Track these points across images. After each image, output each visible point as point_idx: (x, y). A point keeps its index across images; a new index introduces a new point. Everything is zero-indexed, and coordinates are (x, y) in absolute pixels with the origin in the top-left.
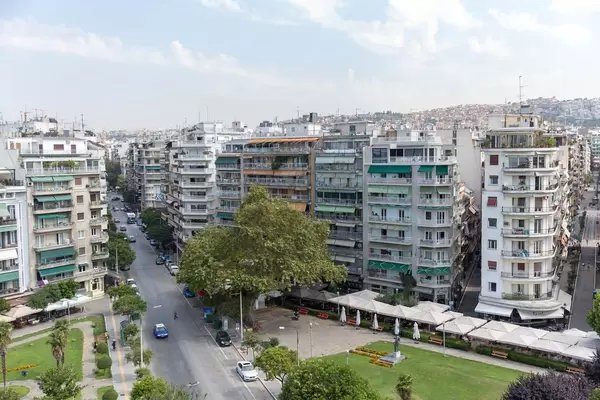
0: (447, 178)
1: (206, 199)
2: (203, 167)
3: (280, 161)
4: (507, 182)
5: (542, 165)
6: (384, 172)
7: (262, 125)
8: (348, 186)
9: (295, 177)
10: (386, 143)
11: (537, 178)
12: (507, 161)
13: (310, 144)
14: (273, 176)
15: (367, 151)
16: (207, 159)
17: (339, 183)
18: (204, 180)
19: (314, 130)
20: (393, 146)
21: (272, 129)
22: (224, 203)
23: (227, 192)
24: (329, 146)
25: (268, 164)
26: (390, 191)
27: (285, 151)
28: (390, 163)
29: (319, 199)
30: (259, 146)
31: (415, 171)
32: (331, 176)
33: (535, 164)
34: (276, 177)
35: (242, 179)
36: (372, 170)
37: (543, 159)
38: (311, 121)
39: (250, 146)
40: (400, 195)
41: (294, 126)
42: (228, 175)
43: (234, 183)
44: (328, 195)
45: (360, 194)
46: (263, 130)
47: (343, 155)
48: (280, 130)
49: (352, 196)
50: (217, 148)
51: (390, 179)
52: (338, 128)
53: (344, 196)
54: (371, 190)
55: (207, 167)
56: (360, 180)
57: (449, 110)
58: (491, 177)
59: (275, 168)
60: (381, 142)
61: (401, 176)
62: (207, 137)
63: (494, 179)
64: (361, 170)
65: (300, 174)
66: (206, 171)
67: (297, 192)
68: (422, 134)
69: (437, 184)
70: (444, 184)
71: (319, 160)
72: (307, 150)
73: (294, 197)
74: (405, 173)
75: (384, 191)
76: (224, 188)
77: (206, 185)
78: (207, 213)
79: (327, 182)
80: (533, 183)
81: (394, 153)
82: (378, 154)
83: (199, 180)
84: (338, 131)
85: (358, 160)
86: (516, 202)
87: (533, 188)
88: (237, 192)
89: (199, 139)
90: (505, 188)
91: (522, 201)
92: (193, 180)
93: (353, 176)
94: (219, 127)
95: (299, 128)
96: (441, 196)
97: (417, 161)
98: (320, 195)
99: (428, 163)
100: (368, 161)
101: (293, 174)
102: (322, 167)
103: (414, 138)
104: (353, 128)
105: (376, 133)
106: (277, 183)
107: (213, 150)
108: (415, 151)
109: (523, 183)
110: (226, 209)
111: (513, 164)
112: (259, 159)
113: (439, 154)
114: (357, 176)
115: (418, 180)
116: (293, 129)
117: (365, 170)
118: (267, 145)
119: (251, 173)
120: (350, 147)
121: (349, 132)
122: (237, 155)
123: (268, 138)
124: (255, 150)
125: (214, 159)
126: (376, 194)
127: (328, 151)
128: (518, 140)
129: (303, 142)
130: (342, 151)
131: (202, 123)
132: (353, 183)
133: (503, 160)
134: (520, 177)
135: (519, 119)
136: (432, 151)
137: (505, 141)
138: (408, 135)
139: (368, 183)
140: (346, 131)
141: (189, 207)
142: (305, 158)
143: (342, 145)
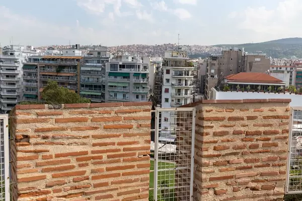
0: (146, 79)
1: (16, 87)
2: (14, 69)
3: (61, 68)
4: (174, 82)
5: (188, 75)
6: (116, 75)
7: (49, 49)
8: (98, 82)
9: (69, 77)
10: (116, 61)
11: (186, 80)
12: (174, 72)
13: (78, 60)
14: (56, 76)
15: (108, 65)
16: (17, 65)
17: (92, 80)
18: (14, 77)
19: (78, 53)
20: (121, 63)
21: (55, 51)
22: (27, 89)
23: (29, 84)
24: (87, 61)
25: (54, 69)
26: (119, 85)
27: (63, 63)
28: (119, 71)
29: (82, 88)
30: (49, 60)
31: (131, 76)
32: (89, 76)
33: (185, 74)
34: (58, 76)
35: (39, 77)
36: (110, 74)
37: (188, 72)
38: (76, 48)
39: (43, 59)
40: (124, 87)
41: (67, 50)
42: (30, 74)
43: (33, 78)
44: (87, 86)
45: (104, 86)
46: (50, 51)
47: (96, 66)
48: (59, 52)
49: (100, 87)
50: (22, 58)
51: (119, 79)
52: (92, 53)
53: (96, 86)
54: (109, 84)
55: (16, 69)
56: (104, 79)
57: (129, 46)
58: (166, 79)
59: (58, 71)
60: (114, 61)
61: (124, 77)
62: (16, 53)
63: (168, 80)
64: (105, 74)
65: (72, 75)
66: (16, 72)
67: (69, 84)
68: (133, 58)
69: (142, 82)
70: (145, 82)
71: (82, 69)
72: (76, 63)
73: (69, 87)
74: (126, 76)
75: (116, 85)
76: (28, 81)
77: (16, 79)
78: (16, 94)
79: (87, 79)
80: (184, 82)
81: (123, 66)
82: (113, 66)
83: (11, 76)
84: (92, 54)
85: (103, 69)
86: (177, 90)
87: (184, 85)
88: (36, 84)
89: (11, 54)
90: (172, 85)
91: (179, 91)
92: (7, 76)
93: (101, 77)
94: (22, 48)
95: (70, 52)
96: (143, 88)
97: (133, 71)
98: (83, 86)
99: (137, 72)
100: (108, 70)
101: (68, 75)
102: (85, 72)
103: (130, 60)
104: (99, 53)
105: (112, 56)
106: (60, 79)
107: (20, 60)
108: (131, 66)
109: (180, 82)
110: (29, 93)
111: (176, 74)
112: (49, 66)
113: (141, 67)
114: (103, 77)
115: (133, 80)
116: (67, 52)
117: (107, 74)
118: (53, 59)
119: (44, 73)
120: (99, 63)
121: (98, 54)
122: (36, 64)
123: (53, 56)
124: (46, 62)
125: (21, 66)
126: (112, 86)
127: (87, 64)
128: (176, 63)
129: (73, 59)
130: (95, 64)
131: (12, 46)
132: (101, 80)
133: (172, 72)
134: (179, 80)
135: (177, 54)
136: (139, 66)
137: (172, 63)
138: (127, 58)
139: (107, 80)
140: (96, 55)
141: (5, 91)
142: (75, 67)
143: (94, 61)
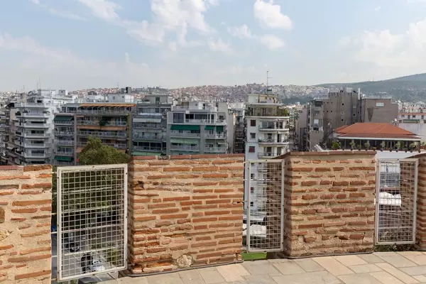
0: (222, 134)
1: (44, 146)
2: (42, 123)
3: (105, 120)
4: (262, 137)
5: (281, 127)
6: (181, 128)
7: (89, 94)
8: (156, 138)
9: (116, 131)
10: (182, 110)
11: (278, 135)
12: (261, 124)
13: (128, 108)
14: (100, 131)
15: (170, 116)
16: (46, 117)
17: (149, 136)
18: (43, 132)
19: (129, 99)
20: (188, 112)
21: (97, 97)
22: (60, 149)
23: (62, 141)
24: (141, 110)
25: (96, 122)
26: (186, 142)
27: (109, 113)
28: (185, 123)
29: (135, 147)
30: (90, 108)
31: (202, 129)
32: (144, 131)
33: (277, 126)
34: (102, 131)
35: (75, 132)
36: (173, 127)
37: (281, 123)
38: (127, 92)
39: (82, 108)
40: (192, 145)
41: (114, 95)
42: (63, 129)
43: (68, 134)
44: (141, 144)
45: (164, 144)
46: (91, 97)
47: (153, 117)
48: (102, 98)
49: (159, 145)
50: (53, 106)
51: (185, 134)
52: (147, 98)
53: (153, 145)
54: (172, 141)
55: (45, 122)
56: (164, 134)
57: (198, 88)
58: (251, 134)
59: (102, 124)
60: (178, 109)
61: (192, 132)
62: (45, 101)
63: (253, 135)
64: (166, 127)
65: (121, 129)
66: (45, 126)
67: (117, 142)
68: (204, 105)
69: (217, 138)
70: (221, 137)
71: (135, 120)
72: (127, 113)
73: (116, 145)
74: (195, 130)
75: (182, 142)
76: (60, 138)
77: (45, 136)
78: (44, 156)
79: (141, 135)
80: (276, 138)
81: (190, 116)
82: (178, 116)
83: (38, 132)
84: (147, 101)
85: (164, 121)
86: (266, 149)
87: (276, 141)
88: (71, 141)
89: (39, 102)
90: (260, 141)
91: (269, 149)
92: (33, 132)
93: (160, 131)
94: (54, 93)
95: (119, 97)
96: (219, 146)
97: (204, 123)
98: (135, 144)
99: (210, 124)
100: (170, 121)
101: (116, 129)
102: (138, 125)
103: (200, 107)
104: (158, 99)
105: (175, 103)
106: (104, 135)
107: (50, 110)
108: (202, 116)
109: (270, 138)
110: (61, 154)
111: (264, 126)
112: (89, 118)
113: (216, 118)
114: (163, 131)
115: (205, 135)
116: (114, 98)
117: (169, 128)
118: (95, 108)
119: (83, 127)
120: (157, 112)
121: (156, 100)
122: (72, 114)
123: (95, 103)
124: (86, 112)
125: (53, 117)
126: (176, 144)
127: (141, 114)
128: (265, 111)
129: (123, 108)
130: (153, 114)
131: (40, 90)
132: (160, 135)
133: (259, 123)
134: (269, 134)
135: (266, 98)
136: (213, 116)
137: (259, 112)
138: (197, 105)
139: (169, 136)
140: (153, 100)
141: (30, 152)
142: (125, 118)
143: (152, 110)
